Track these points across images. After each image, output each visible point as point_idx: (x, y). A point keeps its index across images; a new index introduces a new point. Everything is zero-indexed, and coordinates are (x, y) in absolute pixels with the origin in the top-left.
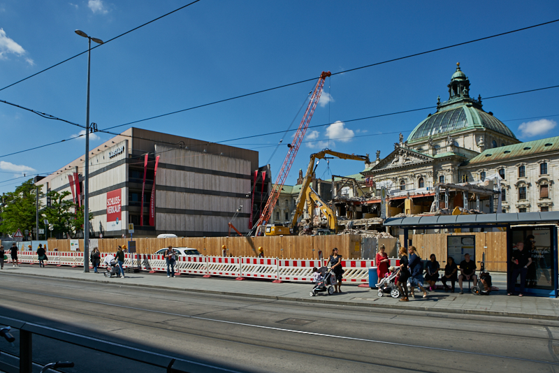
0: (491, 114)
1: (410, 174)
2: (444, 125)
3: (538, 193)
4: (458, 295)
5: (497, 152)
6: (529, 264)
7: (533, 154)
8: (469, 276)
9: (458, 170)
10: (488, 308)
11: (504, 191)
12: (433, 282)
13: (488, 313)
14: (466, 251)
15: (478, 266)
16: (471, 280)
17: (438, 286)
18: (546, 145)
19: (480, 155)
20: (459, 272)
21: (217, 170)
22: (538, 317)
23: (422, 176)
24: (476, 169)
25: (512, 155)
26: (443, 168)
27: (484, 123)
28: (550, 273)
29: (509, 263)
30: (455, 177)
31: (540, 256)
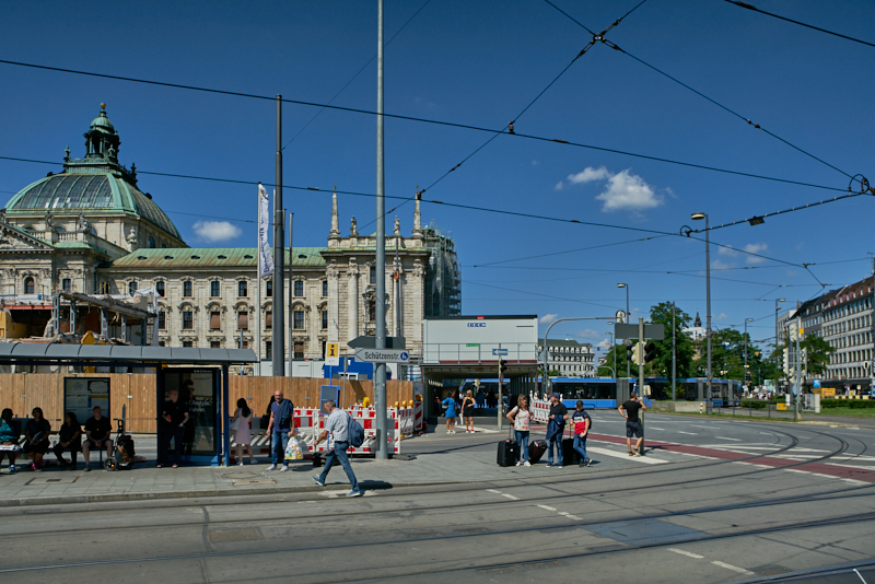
0: (149, 196)
1: (8, 267)
2: (75, 197)
3: (208, 322)
4: (81, 473)
5: (155, 255)
6: (185, 421)
7: (203, 267)
8: (100, 441)
9: (95, 273)
10: (128, 489)
11: (162, 314)
12: (38, 454)
13: (127, 497)
14: (95, 402)
15: (114, 425)
16: (103, 448)
17: (48, 461)
18: (220, 257)
19: (130, 256)
20: (84, 437)
22: (195, 494)
23: (31, 274)
24: (124, 276)
25: (176, 263)
26: (70, 267)
27: (137, 207)
28: (212, 434)
29: (160, 420)
30: (89, 284)
31: (201, 410)
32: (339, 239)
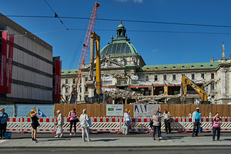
1: (111, 73)
7: (170, 70)
18: (174, 67)
21: (39, 55)
23: (118, 74)
24: (144, 74)
25: (159, 70)
26: (130, 72)
32: (226, 60)
